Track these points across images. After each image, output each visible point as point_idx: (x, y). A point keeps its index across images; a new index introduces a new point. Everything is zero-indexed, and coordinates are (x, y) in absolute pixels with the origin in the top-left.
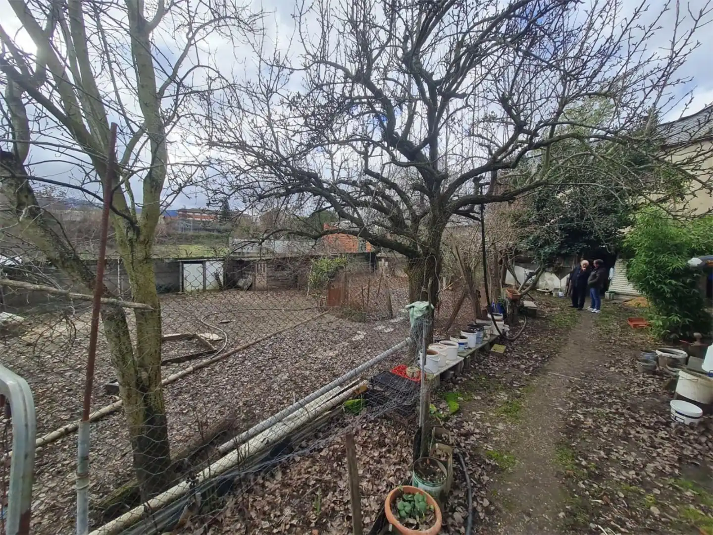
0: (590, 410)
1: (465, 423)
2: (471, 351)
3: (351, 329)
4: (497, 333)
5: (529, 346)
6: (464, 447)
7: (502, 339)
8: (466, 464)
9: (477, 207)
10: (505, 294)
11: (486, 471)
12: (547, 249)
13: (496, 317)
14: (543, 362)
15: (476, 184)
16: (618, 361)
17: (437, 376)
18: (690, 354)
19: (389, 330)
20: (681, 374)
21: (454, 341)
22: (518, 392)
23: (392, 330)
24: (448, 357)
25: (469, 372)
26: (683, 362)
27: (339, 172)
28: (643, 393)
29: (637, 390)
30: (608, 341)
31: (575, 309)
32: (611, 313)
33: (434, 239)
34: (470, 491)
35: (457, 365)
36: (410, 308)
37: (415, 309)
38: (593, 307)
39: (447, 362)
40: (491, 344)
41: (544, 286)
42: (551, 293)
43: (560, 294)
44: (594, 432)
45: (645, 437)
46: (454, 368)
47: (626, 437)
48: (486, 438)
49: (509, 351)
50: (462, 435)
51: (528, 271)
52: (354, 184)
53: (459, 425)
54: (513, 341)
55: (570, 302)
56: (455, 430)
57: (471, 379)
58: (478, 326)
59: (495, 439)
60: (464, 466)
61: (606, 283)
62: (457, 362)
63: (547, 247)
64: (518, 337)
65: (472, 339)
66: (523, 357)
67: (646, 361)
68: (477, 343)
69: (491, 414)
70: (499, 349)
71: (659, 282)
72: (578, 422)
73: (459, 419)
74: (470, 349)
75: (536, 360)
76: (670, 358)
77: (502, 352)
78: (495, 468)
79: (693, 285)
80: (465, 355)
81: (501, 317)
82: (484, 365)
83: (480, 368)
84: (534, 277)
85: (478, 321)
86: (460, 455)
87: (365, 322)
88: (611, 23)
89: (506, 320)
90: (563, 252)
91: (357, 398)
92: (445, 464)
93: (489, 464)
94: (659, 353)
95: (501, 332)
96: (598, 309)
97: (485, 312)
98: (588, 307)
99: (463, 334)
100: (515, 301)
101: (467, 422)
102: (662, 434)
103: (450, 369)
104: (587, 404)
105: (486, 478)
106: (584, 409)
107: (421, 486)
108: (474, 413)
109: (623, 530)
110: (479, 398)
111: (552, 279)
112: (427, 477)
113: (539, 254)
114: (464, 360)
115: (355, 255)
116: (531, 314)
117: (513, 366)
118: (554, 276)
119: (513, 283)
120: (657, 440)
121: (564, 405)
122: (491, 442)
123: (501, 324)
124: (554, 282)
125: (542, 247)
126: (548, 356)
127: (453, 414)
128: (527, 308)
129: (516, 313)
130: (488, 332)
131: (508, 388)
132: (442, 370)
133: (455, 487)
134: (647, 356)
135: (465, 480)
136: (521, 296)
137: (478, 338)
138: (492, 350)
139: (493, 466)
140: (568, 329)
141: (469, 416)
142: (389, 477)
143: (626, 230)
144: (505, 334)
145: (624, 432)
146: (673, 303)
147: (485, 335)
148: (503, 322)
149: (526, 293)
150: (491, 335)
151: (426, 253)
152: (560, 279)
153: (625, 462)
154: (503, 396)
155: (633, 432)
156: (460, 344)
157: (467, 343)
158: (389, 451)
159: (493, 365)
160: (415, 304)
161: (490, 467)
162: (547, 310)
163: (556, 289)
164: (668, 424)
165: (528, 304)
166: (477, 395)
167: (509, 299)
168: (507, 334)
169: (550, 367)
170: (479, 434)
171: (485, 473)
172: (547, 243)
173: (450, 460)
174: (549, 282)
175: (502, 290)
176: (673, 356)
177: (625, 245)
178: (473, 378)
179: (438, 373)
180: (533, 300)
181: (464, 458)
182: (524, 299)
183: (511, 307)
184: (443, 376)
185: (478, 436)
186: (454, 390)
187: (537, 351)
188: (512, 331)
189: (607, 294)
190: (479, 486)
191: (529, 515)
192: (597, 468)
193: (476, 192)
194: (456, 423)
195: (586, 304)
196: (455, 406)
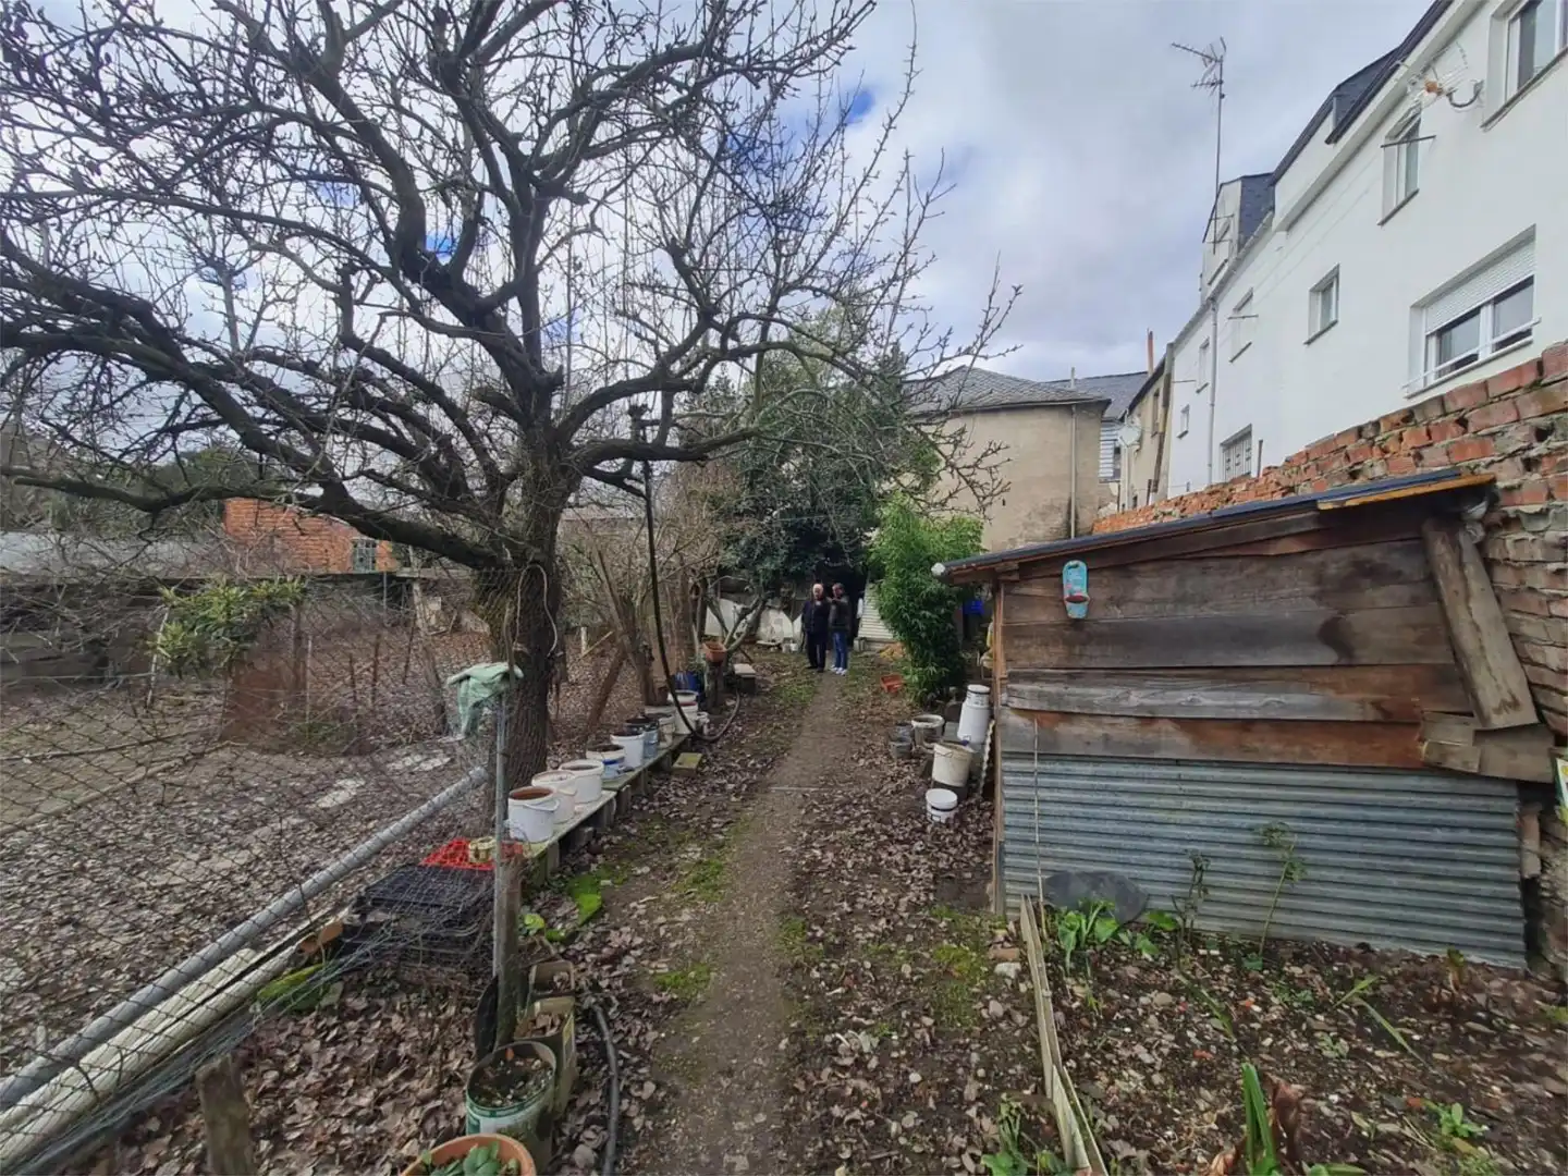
0: (831, 837)
1: (613, 933)
2: (631, 775)
3: (312, 778)
4: (685, 731)
5: (741, 746)
6: (609, 987)
7: (695, 740)
8: (610, 1022)
9: (637, 467)
10: (703, 653)
11: (653, 1021)
12: (768, 565)
13: (681, 699)
14: (763, 771)
15: (634, 420)
16: (869, 746)
17: (551, 846)
18: (946, 719)
19: (437, 762)
20: (938, 748)
21: (595, 759)
22: (721, 837)
23: (447, 760)
24: (577, 799)
25: (627, 820)
26: (939, 732)
27: (255, 327)
28: (896, 792)
29: (889, 787)
30: (857, 718)
31: (814, 671)
32: (861, 672)
33: (537, 528)
34: (615, 1081)
35: (601, 810)
36: (461, 681)
37: (472, 681)
38: (838, 665)
39: (576, 808)
40: (675, 753)
41: (768, 635)
42: (779, 646)
43: (793, 647)
44: (834, 874)
45: (898, 858)
46: (593, 819)
47: (876, 869)
48: (655, 949)
49: (709, 763)
50: (604, 962)
51: (739, 607)
52: (310, 369)
53: (601, 941)
54: (715, 741)
55: (806, 662)
56: (589, 958)
57: (630, 835)
58: (647, 719)
59: (673, 945)
60: (604, 1027)
61: (855, 623)
62: (600, 803)
63: (767, 559)
64: (725, 732)
65: (633, 750)
66: (732, 769)
67: (901, 740)
68: (645, 757)
69: (668, 896)
70: (690, 760)
71: (912, 615)
72: (815, 862)
73: (600, 929)
74: (631, 770)
75: (753, 770)
76: (926, 729)
77: (694, 766)
78: (670, 1006)
79: (948, 617)
80: (617, 786)
81: (692, 698)
82: (660, 800)
83: (651, 807)
84: (749, 617)
85: (650, 711)
86: (597, 1008)
87: (361, 753)
88: (838, 176)
89: (703, 703)
90: (793, 569)
91: (308, 964)
92: (555, 1044)
93: (658, 1004)
94: (915, 724)
95: (693, 725)
96: (845, 667)
97: (664, 691)
98: (830, 665)
99: (616, 740)
100: (720, 663)
101: (616, 929)
102: (918, 847)
103: (585, 823)
104: (826, 827)
105: (652, 1036)
106: (823, 838)
107: (488, 1125)
108: (633, 904)
109: (867, 1023)
110: (646, 869)
111: (779, 622)
112: (505, 1094)
113: (756, 574)
114: (617, 797)
115: (336, 580)
116: (747, 686)
117: (714, 789)
118: (783, 616)
119: (717, 633)
120: (912, 858)
121: (793, 842)
122: (666, 955)
123: (691, 713)
124: (783, 627)
125: (760, 559)
126: (772, 758)
127: (587, 922)
128: (739, 676)
129: (721, 687)
130: (666, 730)
131: (703, 834)
132: (564, 830)
133: (582, 1085)
134: (902, 731)
135: (606, 1060)
136: (729, 654)
137: (647, 745)
138: (676, 765)
139: (666, 1005)
140: (804, 706)
141: (622, 915)
142: (401, 1146)
143: (874, 534)
144: (700, 730)
145: (874, 860)
146: (927, 647)
147: (661, 738)
148: (696, 707)
149: (738, 648)
150: (675, 735)
151: (520, 559)
152: (792, 620)
153: (873, 908)
154: (694, 852)
155: (884, 856)
156: (607, 763)
157: (622, 759)
158: (408, 1075)
159: (676, 795)
160: (473, 670)
161: (660, 1009)
162: (772, 679)
163: (787, 640)
164: (923, 830)
165: (742, 668)
166: (641, 865)
167: (709, 661)
168: (706, 730)
169: (775, 779)
170: (641, 946)
171: (650, 1027)
172: (768, 551)
173: (569, 1028)
174: (777, 628)
175: (697, 646)
176: (930, 725)
177: (873, 557)
178: (634, 831)
179: (555, 839)
180: (750, 662)
181: (605, 1014)
182: (736, 661)
183: (712, 677)
184: (567, 842)
185: (638, 953)
186: (594, 867)
187: (755, 754)
188: (714, 723)
189: (856, 642)
190: (635, 1059)
191: (730, 1073)
192: (837, 935)
193: (636, 436)
194: (592, 940)
195: (828, 661)
196: (591, 902)
